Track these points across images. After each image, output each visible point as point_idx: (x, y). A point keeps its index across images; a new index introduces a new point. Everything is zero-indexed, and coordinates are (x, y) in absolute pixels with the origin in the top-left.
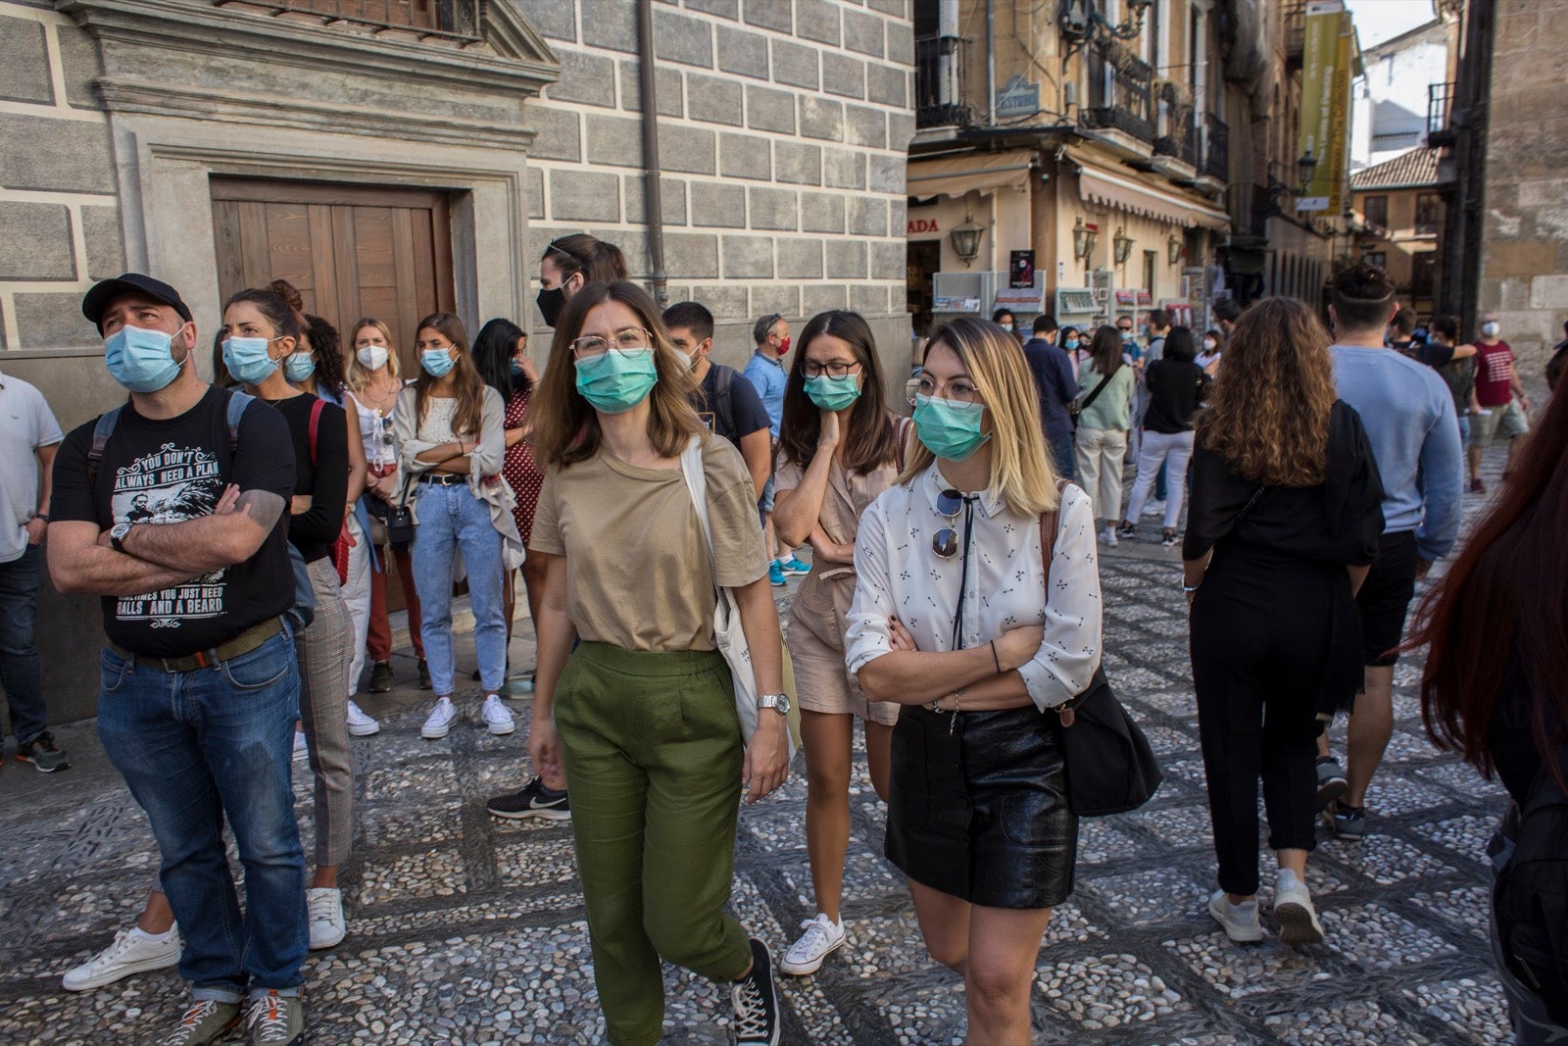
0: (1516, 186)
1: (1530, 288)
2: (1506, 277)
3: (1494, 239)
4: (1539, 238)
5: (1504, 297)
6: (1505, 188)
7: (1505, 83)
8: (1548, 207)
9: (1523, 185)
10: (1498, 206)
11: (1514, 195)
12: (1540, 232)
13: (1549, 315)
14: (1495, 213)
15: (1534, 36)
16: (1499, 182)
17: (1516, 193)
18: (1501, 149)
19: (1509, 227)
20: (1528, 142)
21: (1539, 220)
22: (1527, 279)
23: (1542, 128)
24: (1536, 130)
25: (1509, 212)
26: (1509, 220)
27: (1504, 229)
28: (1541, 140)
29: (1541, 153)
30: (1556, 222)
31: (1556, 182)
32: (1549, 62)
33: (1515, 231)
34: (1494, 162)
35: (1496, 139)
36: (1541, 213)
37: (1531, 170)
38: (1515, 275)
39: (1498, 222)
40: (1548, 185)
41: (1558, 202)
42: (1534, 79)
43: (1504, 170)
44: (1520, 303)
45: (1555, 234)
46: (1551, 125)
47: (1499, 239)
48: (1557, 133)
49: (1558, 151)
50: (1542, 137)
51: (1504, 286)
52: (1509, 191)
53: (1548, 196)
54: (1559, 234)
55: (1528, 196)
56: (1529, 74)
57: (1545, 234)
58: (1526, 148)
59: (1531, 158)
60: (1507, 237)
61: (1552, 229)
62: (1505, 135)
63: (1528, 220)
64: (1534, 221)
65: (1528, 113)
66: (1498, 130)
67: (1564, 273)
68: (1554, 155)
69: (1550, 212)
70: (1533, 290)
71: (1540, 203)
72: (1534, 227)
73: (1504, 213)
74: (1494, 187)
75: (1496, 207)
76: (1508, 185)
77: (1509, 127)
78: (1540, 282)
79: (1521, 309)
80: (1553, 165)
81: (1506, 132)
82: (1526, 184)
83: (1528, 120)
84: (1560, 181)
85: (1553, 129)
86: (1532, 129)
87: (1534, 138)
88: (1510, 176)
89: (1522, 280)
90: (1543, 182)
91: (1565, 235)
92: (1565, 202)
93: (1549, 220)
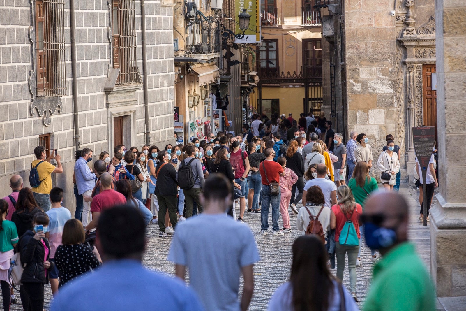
0: (358, 69)
1: (368, 115)
3: (352, 93)
4: (369, 93)
5: (358, 119)
6: (354, 70)
7: (351, 24)
8: (372, 79)
9: (361, 69)
10: (352, 78)
12: (370, 90)
13: (376, 127)
14: (351, 81)
15: (359, 5)
16: (352, 68)
17: (359, 73)
18: (351, 53)
19: (358, 87)
20: (362, 50)
21: (369, 85)
22: (366, 111)
23: (366, 45)
24: (364, 46)
25: (357, 81)
26: (357, 84)
27: (356, 88)
28: (366, 50)
29: (367, 55)
30: (376, 86)
31: (374, 68)
32: (366, 17)
33: (360, 90)
34: (349, 58)
35: (349, 48)
36: (369, 82)
37: (364, 63)
38: (362, 109)
39: (353, 85)
40: (371, 70)
41: (375, 77)
42: (361, 24)
43: (353, 62)
44: (365, 122)
45: (376, 91)
46: (370, 44)
47: (354, 93)
48: (372, 47)
49: (373, 55)
50: (366, 48)
51: (357, 114)
52: (355, 71)
53: (371, 75)
54: (377, 91)
55: (364, 75)
56: (359, 21)
57: (372, 91)
58: (361, 53)
59: (364, 57)
60: (357, 92)
61: (374, 89)
62: (353, 47)
63: (365, 85)
64: (367, 85)
65: (360, 38)
66: (349, 44)
67: (381, 108)
68: (372, 57)
69: (373, 81)
70: (369, 116)
71: (369, 77)
72: (367, 88)
73: (355, 81)
74: (350, 70)
75: (351, 79)
76: (355, 69)
77: (353, 44)
78: (372, 112)
79: (365, 124)
80: (372, 61)
81: (353, 46)
82: (363, 69)
83: (361, 41)
84: (375, 68)
85: (371, 46)
86: (363, 45)
87: (364, 49)
88: (356, 65)
89: (365, 111)
90: (369, 68)
91: (380, 92)
92: (378, 78)
93: (373, 85)
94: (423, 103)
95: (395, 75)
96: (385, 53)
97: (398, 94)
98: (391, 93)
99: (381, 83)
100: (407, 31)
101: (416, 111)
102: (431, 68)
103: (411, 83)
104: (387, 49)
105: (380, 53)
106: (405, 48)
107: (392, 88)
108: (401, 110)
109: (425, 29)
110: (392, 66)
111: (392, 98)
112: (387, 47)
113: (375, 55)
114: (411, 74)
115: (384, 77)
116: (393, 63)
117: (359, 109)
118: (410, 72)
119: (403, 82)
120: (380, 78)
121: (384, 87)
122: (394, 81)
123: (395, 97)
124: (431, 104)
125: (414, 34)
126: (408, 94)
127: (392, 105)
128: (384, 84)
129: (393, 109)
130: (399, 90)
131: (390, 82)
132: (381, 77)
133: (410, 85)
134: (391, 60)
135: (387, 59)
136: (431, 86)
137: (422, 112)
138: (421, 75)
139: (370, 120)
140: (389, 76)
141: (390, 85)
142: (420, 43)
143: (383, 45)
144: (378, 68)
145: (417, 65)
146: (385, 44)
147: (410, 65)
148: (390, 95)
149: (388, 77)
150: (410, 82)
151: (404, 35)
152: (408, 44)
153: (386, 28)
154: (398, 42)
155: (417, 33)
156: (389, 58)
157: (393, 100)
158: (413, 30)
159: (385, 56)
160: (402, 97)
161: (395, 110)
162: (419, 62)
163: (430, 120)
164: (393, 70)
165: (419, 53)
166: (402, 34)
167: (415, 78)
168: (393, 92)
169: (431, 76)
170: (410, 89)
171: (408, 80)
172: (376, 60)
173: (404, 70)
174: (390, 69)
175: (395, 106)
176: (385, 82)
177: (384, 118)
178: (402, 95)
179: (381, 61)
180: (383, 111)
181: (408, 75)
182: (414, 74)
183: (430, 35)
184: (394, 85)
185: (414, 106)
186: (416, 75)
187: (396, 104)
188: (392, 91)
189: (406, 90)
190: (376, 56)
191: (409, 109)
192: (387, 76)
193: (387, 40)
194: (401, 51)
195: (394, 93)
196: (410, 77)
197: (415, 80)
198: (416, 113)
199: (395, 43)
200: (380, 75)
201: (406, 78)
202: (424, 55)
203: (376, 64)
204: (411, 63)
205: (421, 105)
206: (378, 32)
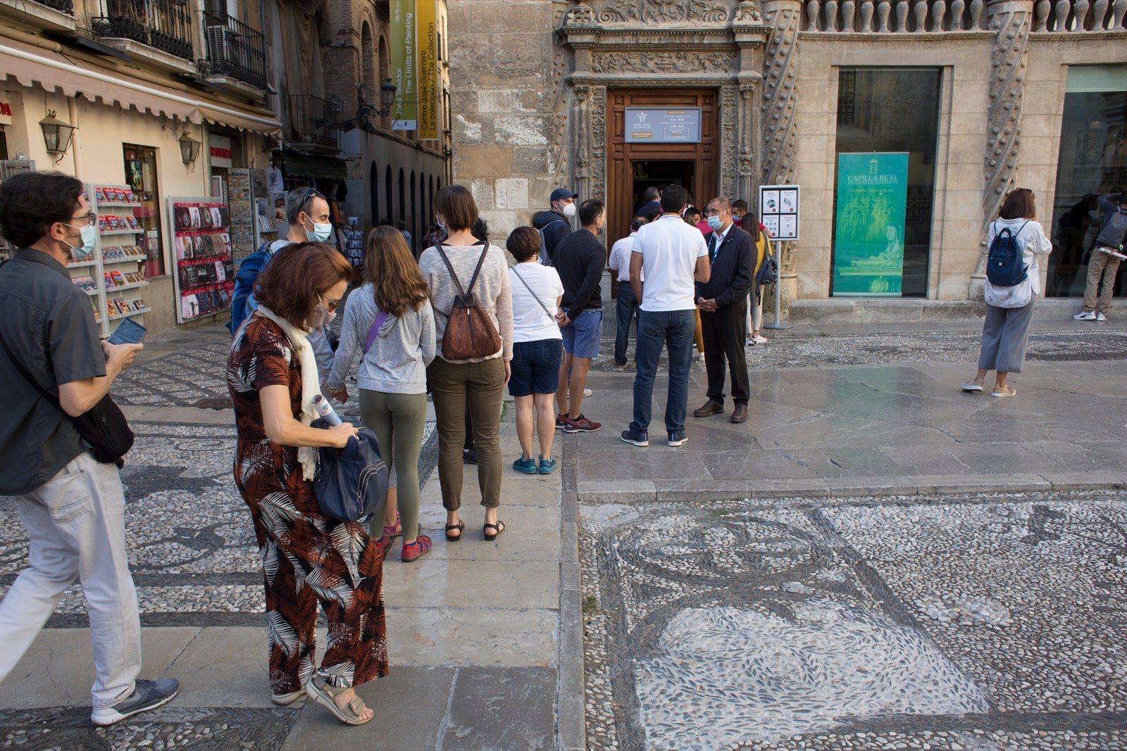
0: (474, 93)
1: (494, 189)
2: (474, 179)
3: (461, 143)
4: (497, 143)
6: (466, 94)
8: (503, 115)
9: (480, 93)
10: (464, 112)
11: (474, 102)
12: (498, 137)
14: (460, 117)
16: (461, 89)
17: (475, 100)
18: (460, 57)
19: (473, 131)
20: (481, 53)
21: (496, 127)
22: (491, 181)
23: (490, 41)
24: (487, 42)
25: (472, 118)
26: (471, 125)
27: (469, 133)
28: (491, 52)
29: (492, 63)
30: (510, 129)
31: (507, 92)
33: (477, 136)
34: (455, 69)
35: (455, 48)
36: (497, 120)
37: (486, 79)
38: (481, 177)
39: (463, 127)
40: (501, 94)
41: (509, 111)
43: (464, 77)
44: (488, 204)
45: (510, 140)
46: (498, 39)
47: (465, 142)
48: (503, 46)
49: (504, 63)
50: (491, 48)
52: (469, 97)
53: (501, 105)
54: (513, 140)
55: (486, 104)
57: (503, 139)
58: (480, 58)
59: (485, 67)
60: (472, 141)
61: (507, 136)
63: (488, 125)
64: (492, 127)
65: (478, 25)
66: (456, 39)
67: (520, 176)
68: (503, 67)
69: (504, 119)
70: (497, 192)
71: (496, 110)
72: (492, 132)
73: (467, 118)
74: (458, 93)
75: (460, 113)
76: (468, 92)
77: (464, 38)
78: (502, 184)
79: (489, 209)
80: (501, 76)
81: (462, 42)
82: (483, 92)
83: (479, 32)
84: (509, 91)
85: (500, 42)
86: (483, 41)
87: (485, 49)
88: (469, 83)
89: (488, 182)
90: (496, 91)
91: (518, 142)
92: (515, 111)
93: (505, 127)
94: (606, 167)
95: (550, 107)
96: (531, 59)
97: (556, 147)
98: (541, 145)
99: (521, 124)
100: (575, 13)
101: (592, 183)
102: (623, 97)
103: (584, 125)
104: (533, 50)
105: (519, 58)
106: (571, 49)
107: (543, 134)
108: (562, 180)
109: (612, 11)
110: (544, 87)
111: (543, 154)
112: (535, 47)
113: (509, 62)
114: (584, 106)
115: (528, 110)
116: (547, 80)
117: (475, 177)
118: (581, 101)
119: (567, 122)
120: (520, 112)
121: (527, 131)
122: (547, 119)
123: (549, 154)
124: (623, 171)
125: (589, 19)
126: (577, 147)
127: (544, 169)
128: (526, 125)
129: (546, 179)
130: (559, 139)
131: (540, 122)
132: (522, 109)
133: (581, 129)
134: (542, 74)
135: (533, 72)
136: (623, 135)
137: (604, 186)
138: (602, 108)
139: (499, 200)
140: (539, 109)
141: (540, 127)
142: (602, 39)
143: (525, 42)
144: (515, 91)
145: (595, 87)
146: (531, 41)
147: (582, 87)
148: (540, 148)
149: (535, 111)
150: (580, 123)
151: (569, 22)
152: (578, 39)
153: (531, 5)
154: (557, 37)
155: (596, 19)
156: (537, 70)
157: (546, 160)
158: (588, 12)
159: (529, 65)
160: (565, 155)
161: (549, 179)
162: (601, 82)
163: (619, 204)
164: (545, 96)
165: (600, 63)
166: (567, 18)
167: (591, 115)
168: (545, 143)
169: (623, 112)
170: (580, 137)
171: (577, 119)
172: (512, 74)
173: (570, 96)
174: (539, 93)
175: (550, 171)
176: (531, 120)
177: (526, 198)
178: (564, 150)
179: (521, 75)
180: (525, 181)
181: (577, 109)
182: (589, 105)
183: (623, 23)
184: (549, 130)
185: (589, 173)
186: (593, 108)
187: (551, 167)
188: (544, 140)
189: (573, 140)
190: (510, 66)
191: (577, 179)
192: (534, 108)
193: (533, 30)
194: (563, 58)
195: (548, 145)
196: (581, 111)
197: (591, 120)
198: (592, 188)
199: (551, 38)
200: (518, 106)
201: (572, 113)
202: (610, 68)
203: (512, 82)
204: (582, 81)
205: (603, 171)
206: (516, 14)
